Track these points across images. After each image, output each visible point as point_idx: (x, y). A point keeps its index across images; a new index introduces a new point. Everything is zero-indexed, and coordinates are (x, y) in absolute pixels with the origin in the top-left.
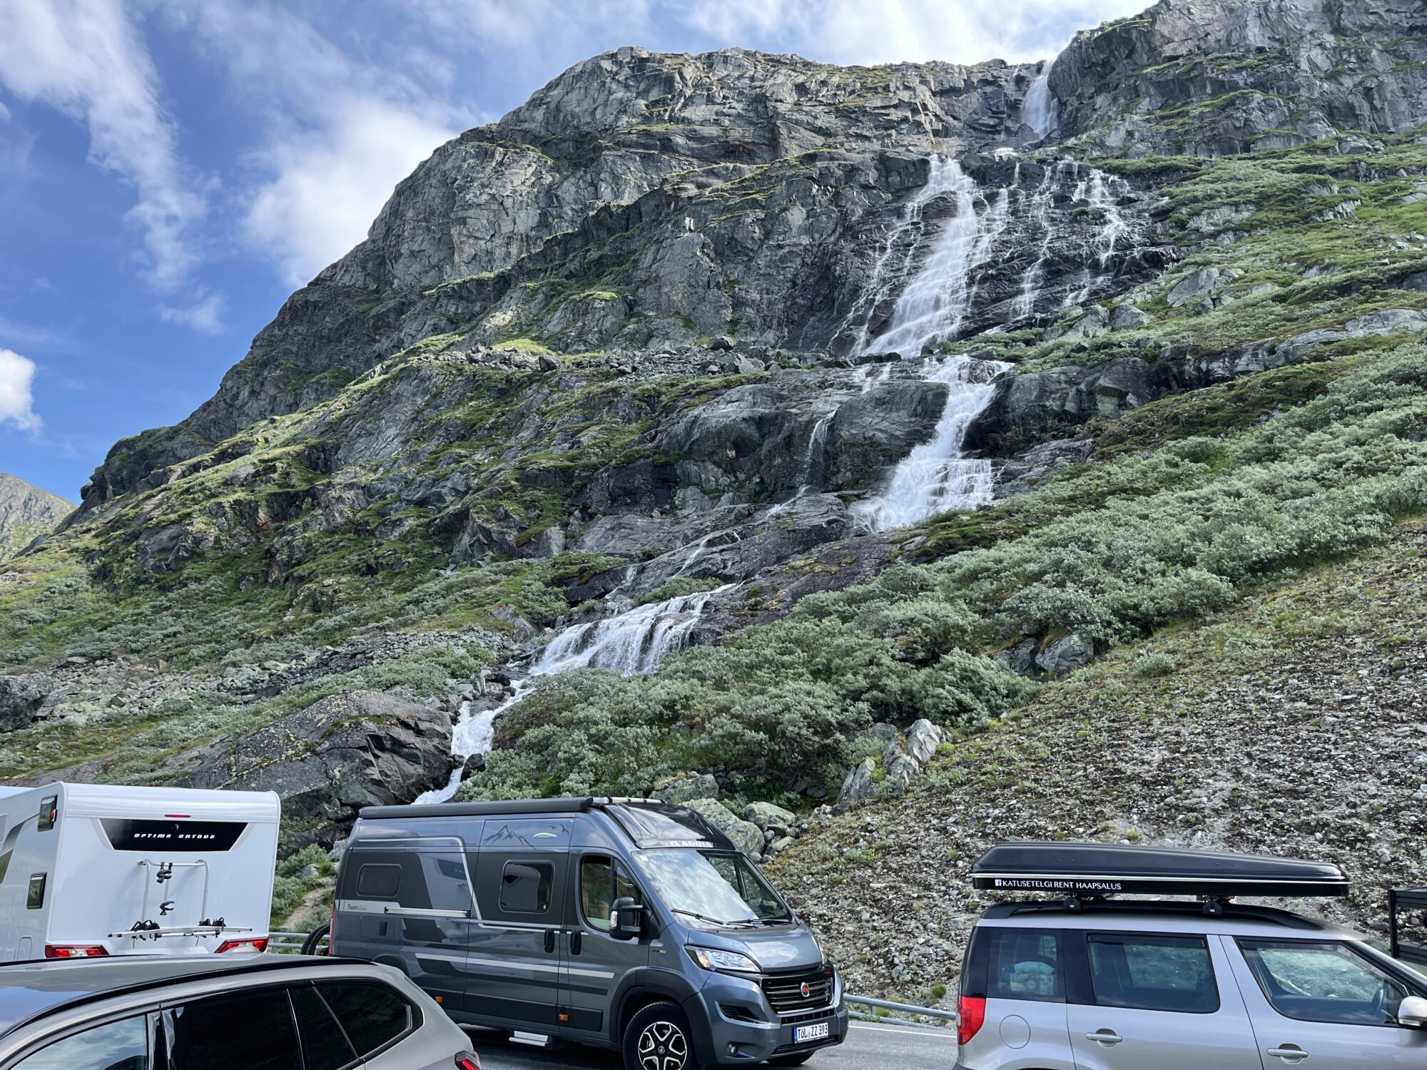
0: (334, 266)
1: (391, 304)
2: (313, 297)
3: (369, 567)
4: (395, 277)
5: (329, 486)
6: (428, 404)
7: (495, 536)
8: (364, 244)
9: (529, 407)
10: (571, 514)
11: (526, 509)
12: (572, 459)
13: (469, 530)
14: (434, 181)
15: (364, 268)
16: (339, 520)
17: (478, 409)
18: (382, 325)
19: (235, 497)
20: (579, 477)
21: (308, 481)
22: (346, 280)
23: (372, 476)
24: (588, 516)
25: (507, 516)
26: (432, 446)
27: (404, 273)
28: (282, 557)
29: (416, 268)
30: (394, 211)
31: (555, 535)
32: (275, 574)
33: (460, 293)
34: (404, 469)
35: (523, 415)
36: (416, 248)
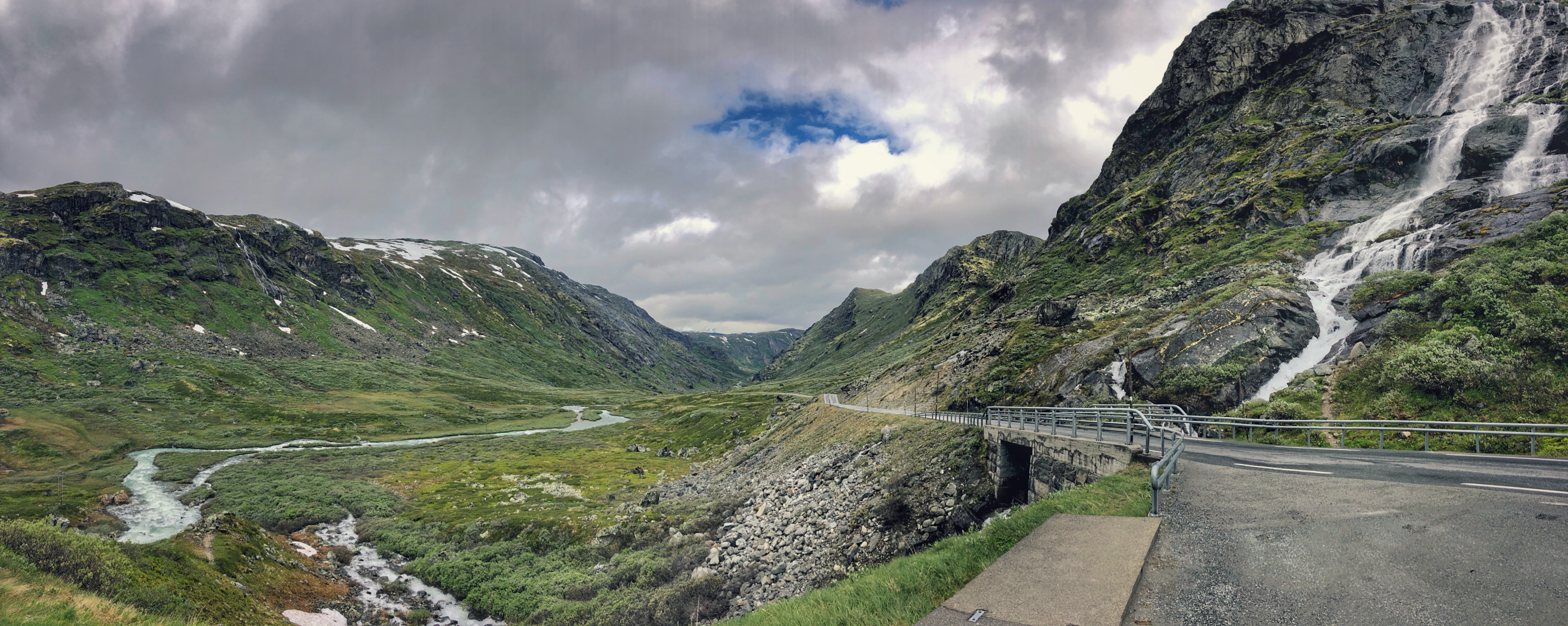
0: (1147, 100)
1: (1179, 113)
2: (1141, 117)
3: (1200, 239)
4: (1179, 99)
5: (1170, 203)
6: (1214, 156)
7: (1269, 216)
8: (1161, 85)
9: (1272, 150)
10: (1310, 202)
11: (1284, 201)
12: (1306, 173)
13: (1254, 214)
14: (1194, 45)
15: (1162, 98)
16: (1178, 219)
17: (1243, 155)
18: (1177, 123)
19: (1124, 216)
20: (1312, 182)
21: (1158, 203)
22: (1155, 105)
23: (1190, 196)
24: (1320, 203)
25: (1274, 205)
26: (1222, 175)
27: (1185, 95)
28: (1154, 239)
29: (1190, 92)
30: (1174, 66)
31: (1303, 214)
32: (1151, 250)
33: (1216, 100)
34: (1208, 190)
35: (1269, 155)
36: (1188, 82)
